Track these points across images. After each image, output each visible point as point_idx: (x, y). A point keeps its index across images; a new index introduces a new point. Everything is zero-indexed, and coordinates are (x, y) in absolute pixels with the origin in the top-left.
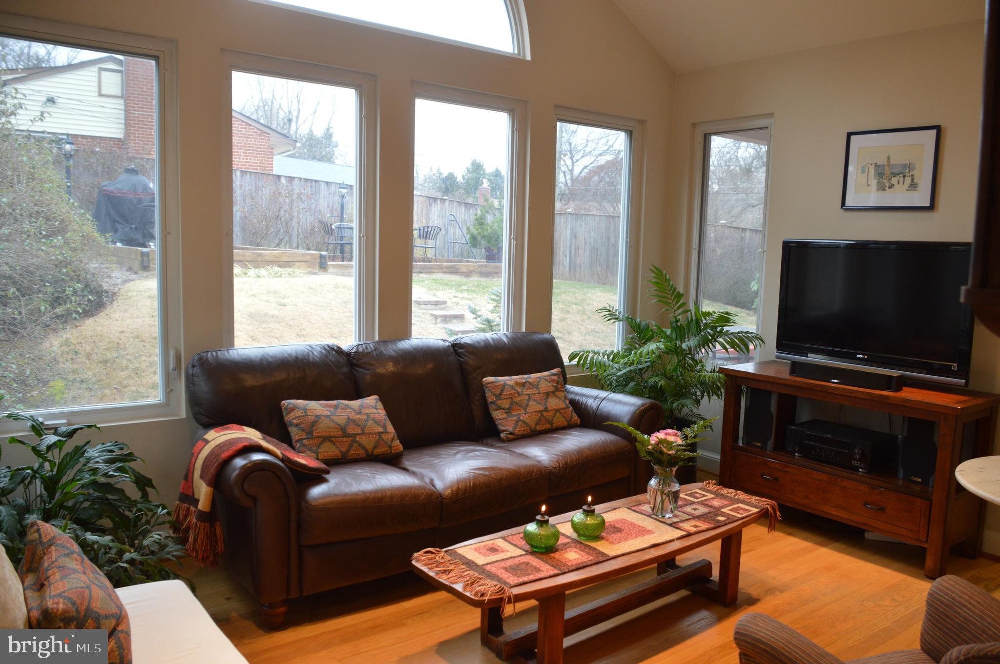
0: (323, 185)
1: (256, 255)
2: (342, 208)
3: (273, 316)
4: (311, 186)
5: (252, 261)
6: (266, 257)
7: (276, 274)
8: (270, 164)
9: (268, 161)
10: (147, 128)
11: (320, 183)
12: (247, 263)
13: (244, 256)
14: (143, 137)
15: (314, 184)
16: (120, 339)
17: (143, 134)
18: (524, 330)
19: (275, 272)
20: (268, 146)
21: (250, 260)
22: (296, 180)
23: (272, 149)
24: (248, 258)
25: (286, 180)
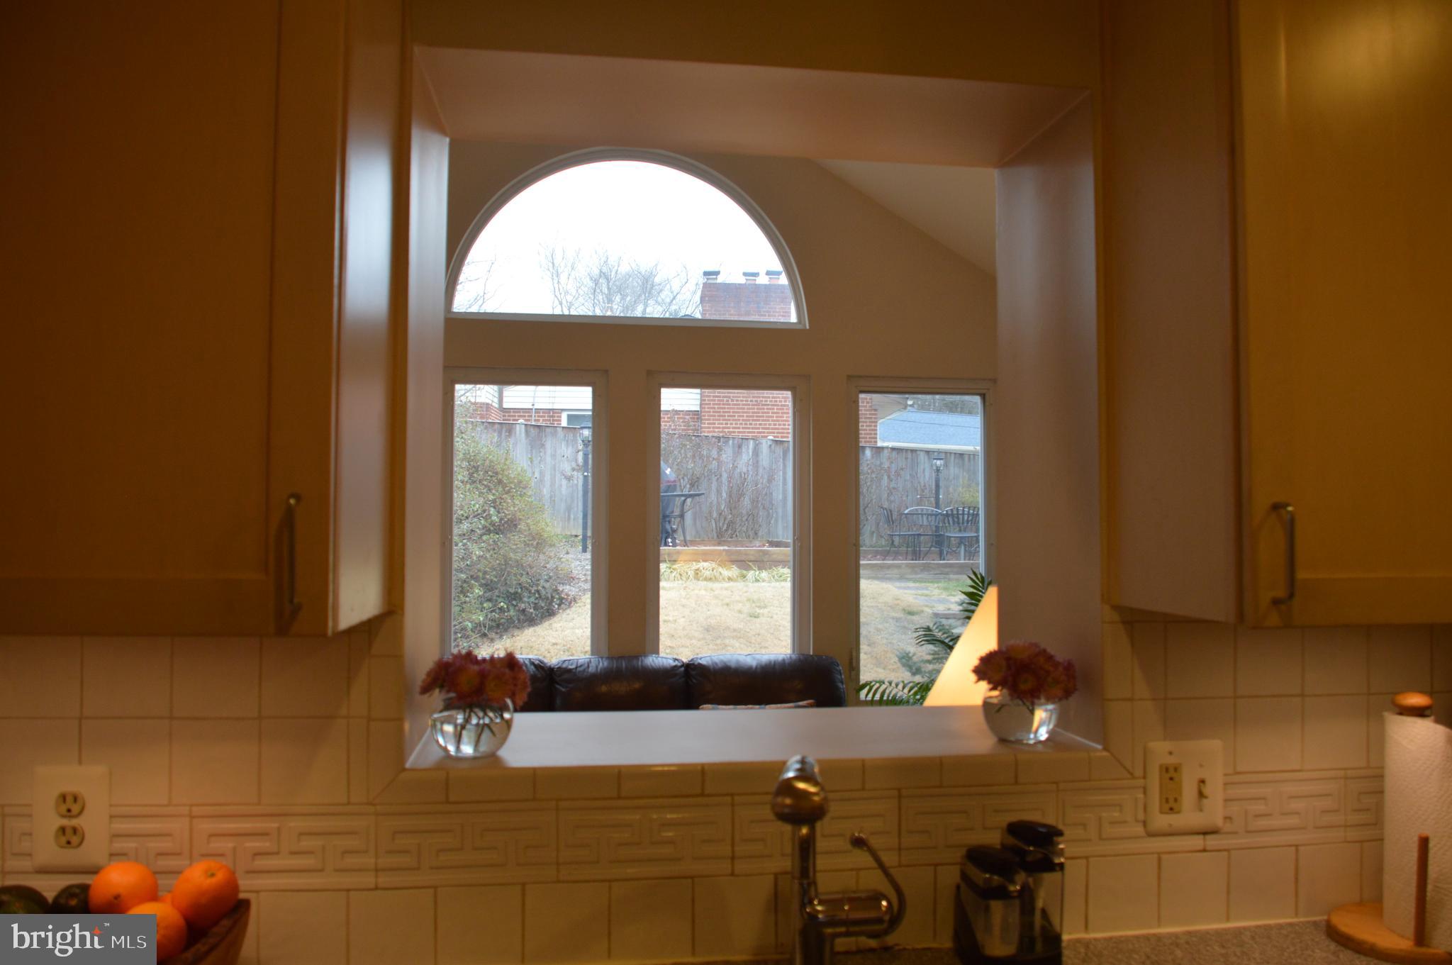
0: (922, 456)
1: (761, 554)
2: (937, 486)
3: (735, 630)
4: (906, 458)
5: (757, 561)
6: (775, 556)
7: (781, 576)
8: (873, 430)
9: (870, 426)
10: (724, 397)
11: (918, 452)
12: (750, 564)
13: (746, 554)
14: (718, 408)
15: (909, 455)
16: (549, 652)
17: (719, 404)
18: (811, 653)
19: (779, 575)
20: (871, 406)
21: (753, 559)
22: (886, 451)
23: (876, 410)
24: (752, 558)
25: (872, 451)
